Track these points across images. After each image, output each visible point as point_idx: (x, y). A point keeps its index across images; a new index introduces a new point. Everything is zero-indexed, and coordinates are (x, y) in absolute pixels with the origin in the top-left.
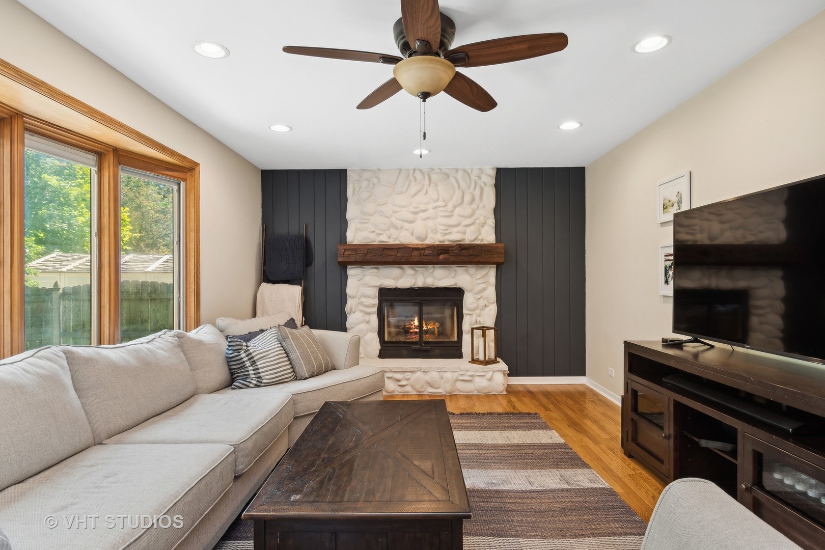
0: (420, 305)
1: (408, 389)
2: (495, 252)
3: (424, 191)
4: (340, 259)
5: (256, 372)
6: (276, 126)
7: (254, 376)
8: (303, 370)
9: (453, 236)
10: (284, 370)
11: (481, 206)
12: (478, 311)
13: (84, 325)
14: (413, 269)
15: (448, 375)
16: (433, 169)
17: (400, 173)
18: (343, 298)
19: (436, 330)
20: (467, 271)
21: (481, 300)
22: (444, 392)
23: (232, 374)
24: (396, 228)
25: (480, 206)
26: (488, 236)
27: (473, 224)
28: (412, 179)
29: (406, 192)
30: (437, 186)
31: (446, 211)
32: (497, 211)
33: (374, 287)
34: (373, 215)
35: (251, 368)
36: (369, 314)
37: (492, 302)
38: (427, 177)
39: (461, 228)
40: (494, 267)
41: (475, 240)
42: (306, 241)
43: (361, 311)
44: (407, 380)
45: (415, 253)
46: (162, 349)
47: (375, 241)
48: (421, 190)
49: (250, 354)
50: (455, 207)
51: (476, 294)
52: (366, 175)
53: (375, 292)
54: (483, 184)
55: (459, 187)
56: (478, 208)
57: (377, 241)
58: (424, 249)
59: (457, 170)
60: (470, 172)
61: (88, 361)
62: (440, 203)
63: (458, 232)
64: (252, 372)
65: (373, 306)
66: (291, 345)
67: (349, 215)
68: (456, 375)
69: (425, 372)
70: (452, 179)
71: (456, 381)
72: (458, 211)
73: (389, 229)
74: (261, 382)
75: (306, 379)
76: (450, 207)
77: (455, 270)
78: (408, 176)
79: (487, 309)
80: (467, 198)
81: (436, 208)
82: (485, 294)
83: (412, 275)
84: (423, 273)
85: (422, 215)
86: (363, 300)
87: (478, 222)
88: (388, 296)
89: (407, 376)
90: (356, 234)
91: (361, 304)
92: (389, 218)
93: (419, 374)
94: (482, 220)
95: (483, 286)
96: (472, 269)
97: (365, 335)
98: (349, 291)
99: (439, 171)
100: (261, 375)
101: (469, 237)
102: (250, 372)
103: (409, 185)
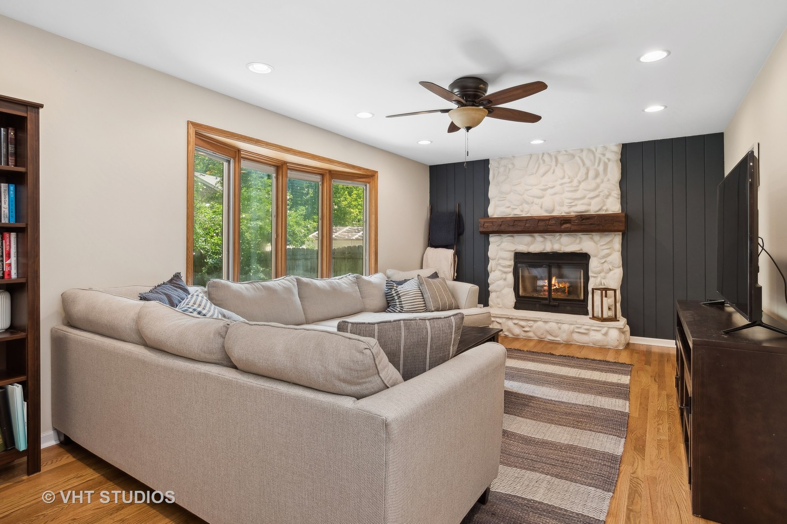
0: (550, 267)
1: (531, 334)
2: (615, 221)
3: (552, 171)
4: (481, 229)
5: (400, 303)
6: (421, 142)
7: (399, 306)
8: (431, 306)
9: (579, 208)
10: (418, 304)
11: (606, 179)
12: (602, 274)
13: (314, 269)
14: (542, 237)
15: (565, 327)
16: (559, 152)
17: (531, 158)
18: (486, 260)
19: (567, 289)
20: (592, 239)
21: (606, 264)
22: (561, 340)
23: (388, 303)
24: (527, 203)
25: (604, 180)
26: (613, 206)
27: (597, 196)
28: (541, 161)
29: (535, 174)
30: (563, 166)
31: (572, 186)
32: (622, 183)
33: (509, 251)
34: (508, 194)
35: (397, 301)
36: (506, 273)
37: (616, 266)
38: (554, 160)
39: (585, 201)
40: (619, 234)
41: (600, 210)
42: (459, 216)
43: (500, 270)
44: (531, 327)
45: (541, 224)
46: (345, 283)
47: (510, 215)
48: (549, 171)
49: (398, 292)
50: (580, 182)
51: (601, 259)
52: (503, 162)
53: (511, 255)
54: (606, 161)
55: (584, 164)
56: (602, 182)
57: (512, 214)
58: (549, 220)
59: (582, 150)
60: (594, 150)
61: (307, 284)
62: (566, 180)
63: (583, 204)
64: (398, 303)
65: (509, 266)
66: (425, 288)
67: (490, 195)
68: (573, 327)
69: (546, 322)
70: (577, 158)
71: (573, 332)
72: (583, 185)
73: (521, 204)
74: (403, 310)
75: (432, 311)
76: (575, 183)
77: (580, 238)
78: (538, 160)
79: (612, 273)
80: (592, 174)
81: (562, 184)
82: (609, 259)
83: (542, 242)
84: (551, 240)
85: (550, 191)
86: (501, 261)
87: (602, 194)
88: (521, 259)
89: (529, 324)
90: (496, 209)
91: (499, 264)
92: (522, 195)
93: (540, 323)
94: (606, 192)
95: (607, 251)
96: (596, 236)
97: (503, 289)
98: (490, 254)
99: (565, 153)
100: (403, 305)
101: (593, 208)
102: (397, 303)
103: (538, 167)
